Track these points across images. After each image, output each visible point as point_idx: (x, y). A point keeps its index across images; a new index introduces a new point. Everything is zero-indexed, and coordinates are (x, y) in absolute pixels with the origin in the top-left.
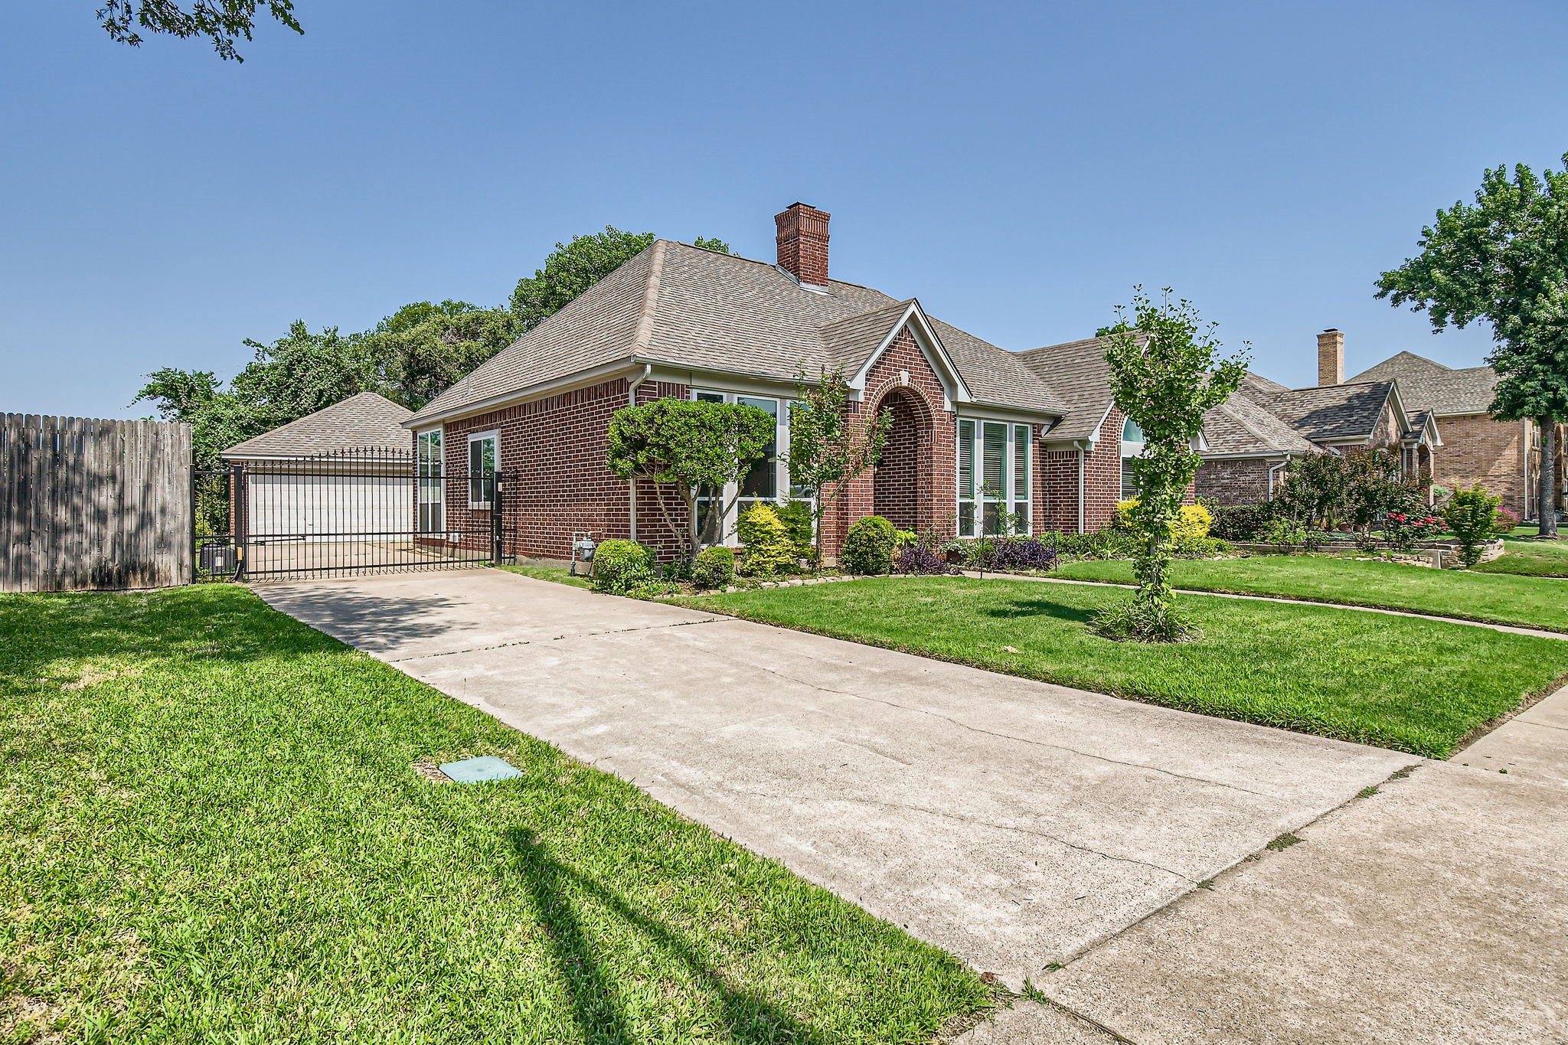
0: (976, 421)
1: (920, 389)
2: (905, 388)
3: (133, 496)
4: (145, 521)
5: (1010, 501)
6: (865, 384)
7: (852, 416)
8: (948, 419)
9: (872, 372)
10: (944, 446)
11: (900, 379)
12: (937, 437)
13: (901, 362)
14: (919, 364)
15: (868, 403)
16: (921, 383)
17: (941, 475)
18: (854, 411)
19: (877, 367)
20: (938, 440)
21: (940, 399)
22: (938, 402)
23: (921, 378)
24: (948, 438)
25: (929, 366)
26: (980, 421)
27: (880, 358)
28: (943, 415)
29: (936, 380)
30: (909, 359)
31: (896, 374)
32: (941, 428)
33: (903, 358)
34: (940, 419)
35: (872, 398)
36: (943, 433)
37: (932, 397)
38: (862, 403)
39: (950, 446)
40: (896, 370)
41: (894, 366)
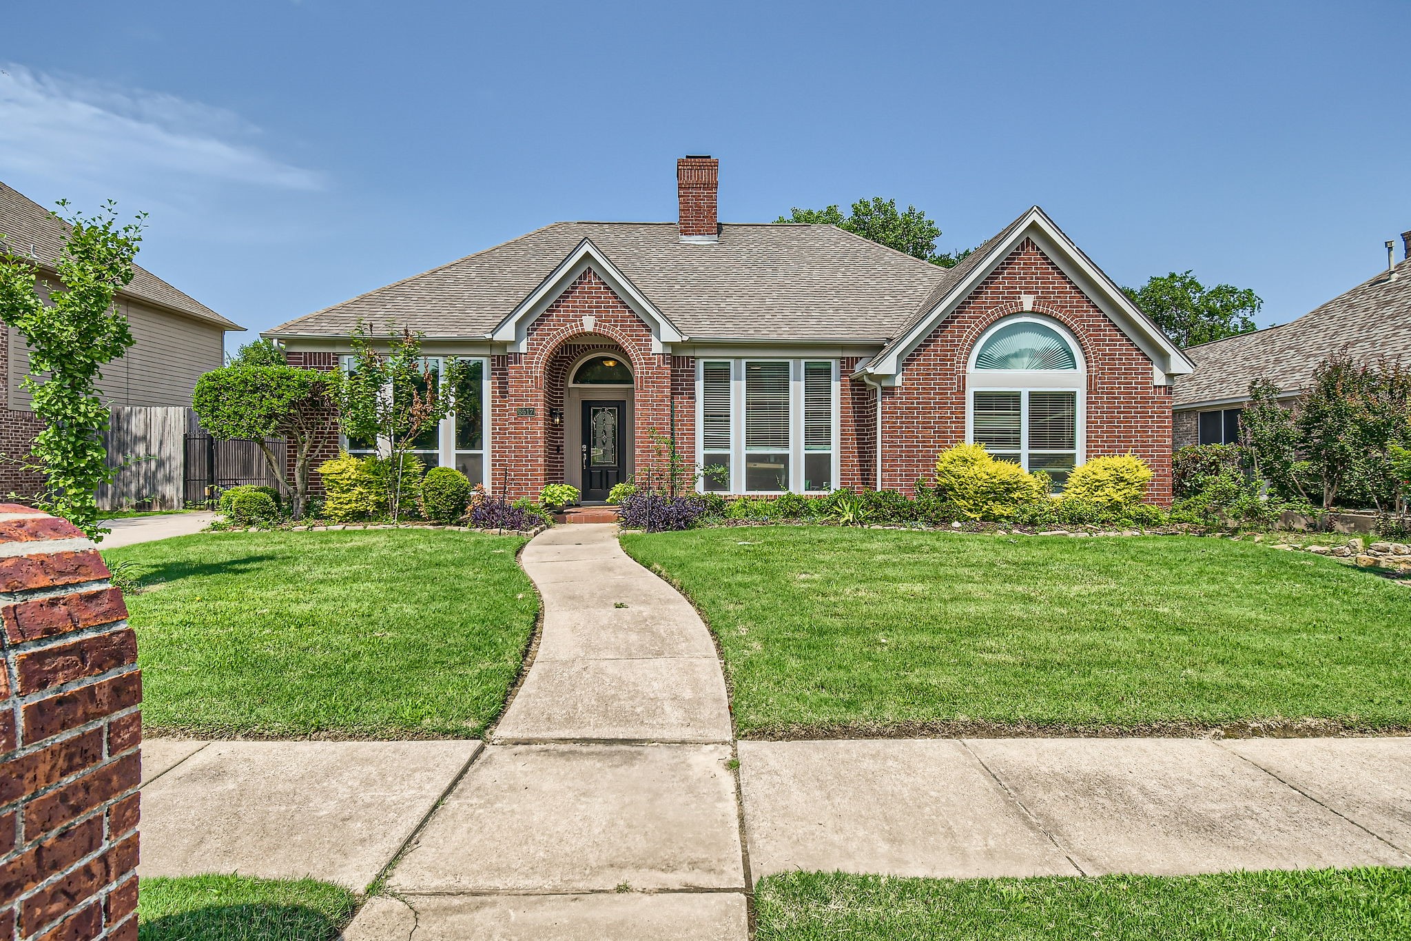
0: (732, 361)
1: (616, 334)
2: (590, 334)
3: (154, 450)
4: (161, 464)
5: (797, 450)
6: (529, 335)
7: (512, 368)
8: (659, 362)
9: (540, 321)
10: (652, 392)
11: (582, 325)
12: (641, 382)
13: (584, 307)
14: (612, 307)
15: (536, 353)
16: (617, 326)
17: (648, 424)
18: (516, 363)
19: (549, 316)
20: (641, 386)
21: (646, 340)
22: (642, 345)
23: (616, 321)
24: (660, 382)
25: (627, 307)
26: (738, 360)
27: (552, 306)
28: (650, 359)
29: (638, 321)
30: (597, 302)
31: (576, 321)
32: (647, 373)
33: (587, 303)
34: (646, 364)
35: (541, 347)
36: (650, 378)
37: (633, 340)
38: (525, 354)
39: (663, 392)
40: (576, 316)
41: (573, 311)
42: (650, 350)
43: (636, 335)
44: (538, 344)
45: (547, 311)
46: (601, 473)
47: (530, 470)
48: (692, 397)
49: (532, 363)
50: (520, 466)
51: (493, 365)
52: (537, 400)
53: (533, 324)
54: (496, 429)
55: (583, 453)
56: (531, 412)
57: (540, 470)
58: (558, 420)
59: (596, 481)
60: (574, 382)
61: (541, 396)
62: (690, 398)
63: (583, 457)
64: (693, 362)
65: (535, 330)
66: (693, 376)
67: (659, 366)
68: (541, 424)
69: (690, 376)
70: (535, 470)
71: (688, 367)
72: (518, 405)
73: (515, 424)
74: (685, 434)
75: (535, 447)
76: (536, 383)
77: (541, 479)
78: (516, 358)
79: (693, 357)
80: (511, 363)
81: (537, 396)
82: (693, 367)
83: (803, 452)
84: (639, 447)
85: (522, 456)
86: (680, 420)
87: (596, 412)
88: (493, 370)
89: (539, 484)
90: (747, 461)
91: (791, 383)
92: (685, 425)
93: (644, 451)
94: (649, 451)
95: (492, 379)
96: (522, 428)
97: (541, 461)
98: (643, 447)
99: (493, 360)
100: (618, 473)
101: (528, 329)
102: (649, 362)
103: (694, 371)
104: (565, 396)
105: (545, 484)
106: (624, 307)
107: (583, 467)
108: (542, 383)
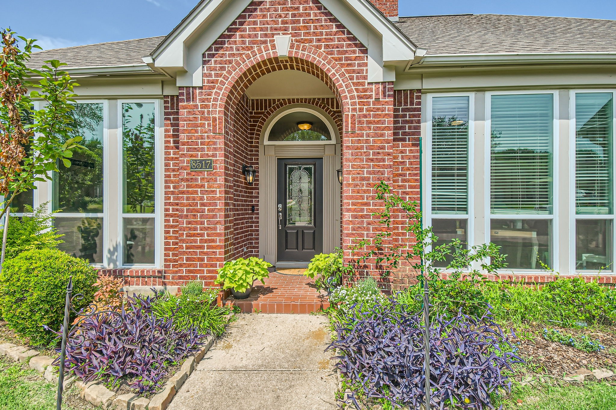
1: (319, 58)
2: (284, 60)
6: (204, 62)
7: (184, 108)
8: (377, 94)
9: (219, 44)
10: (368, 135)
11: (274, 47)
12: (353, 123)
13: (276, 23)
14: (313, 21)
15: (214, 88)
16: (319, 47)
17: (363, 179)
18: (188, 100)
19: (230, 37)
20: (353, 128)
21: (359, 65)
22: (354, 71)
23: (319, 40)
24: (378, 122)
25: (335, 20)
26: (480, 94)
27: (234, 23)
28: (365, 90)
29: (349, 39)
30: (294, 15)
31: (265, 42)
32: (361, 110)
33: (280, 16)
34: (359, 97)
35: (220, 79)
36: (365, 116)
37: (342, 65)
38: (201, 88)
39: (382, 135)
40: (266, 35)
41: (261, 29)
42: (365, 78)
43: (347, 59)
44: (217, 75)
45: (229, 29)
46: (297, 232)
47: (206, 241)
48: (418, 143)
49: (208, 100)
50: (194, 235)
51: (166, 108)
52: (215, 149)
53: (210, 49)
54: (169, 187)
55: (278, 212)
56: (208, 164)
57: (219, 241)
58: (251, 178)
59: (292, 241)
60: (270, 139)
61: (220, 143)
62: (413, 145)
63: (278, 216)
64: (419, 97)
65: (213, 56)
66: (419, 116)
67: (377, 99)
68: (220, 180)
69: (414, 116)
70: (213, 241)
71: (412, 104)
72: (192, 156)
73: (187, 180)
74: (407, 193)
75: (213, 210)
76: (215, 126)
77: (220, 253)
78: (188, 94)
79: (419, 91)
80: (183, 100)
81: (215, 143)
82: (419, 103)
83: (573, 217)
84: (349, 210)
85: (197, 223)
86: (400, 175)
87: (291, 170)
88: (166, 114)
89: (218, 259)
90: (492, 228)
91: (557, 123)
92: (408, 181)
93: (355, 217)
94: (362, 217)
95: (166, 125)
96: (197, 186)
97: (220, 229)
98: (355, 210)
99: (166, 102)
100: (314, 233)
101: (204, 55)
102: (364, 97)
103: (419, 110)
104: (261, 153)
105: (225, 259)
106: (331, 20)
107: (278, 227)
108: (221, 127)
